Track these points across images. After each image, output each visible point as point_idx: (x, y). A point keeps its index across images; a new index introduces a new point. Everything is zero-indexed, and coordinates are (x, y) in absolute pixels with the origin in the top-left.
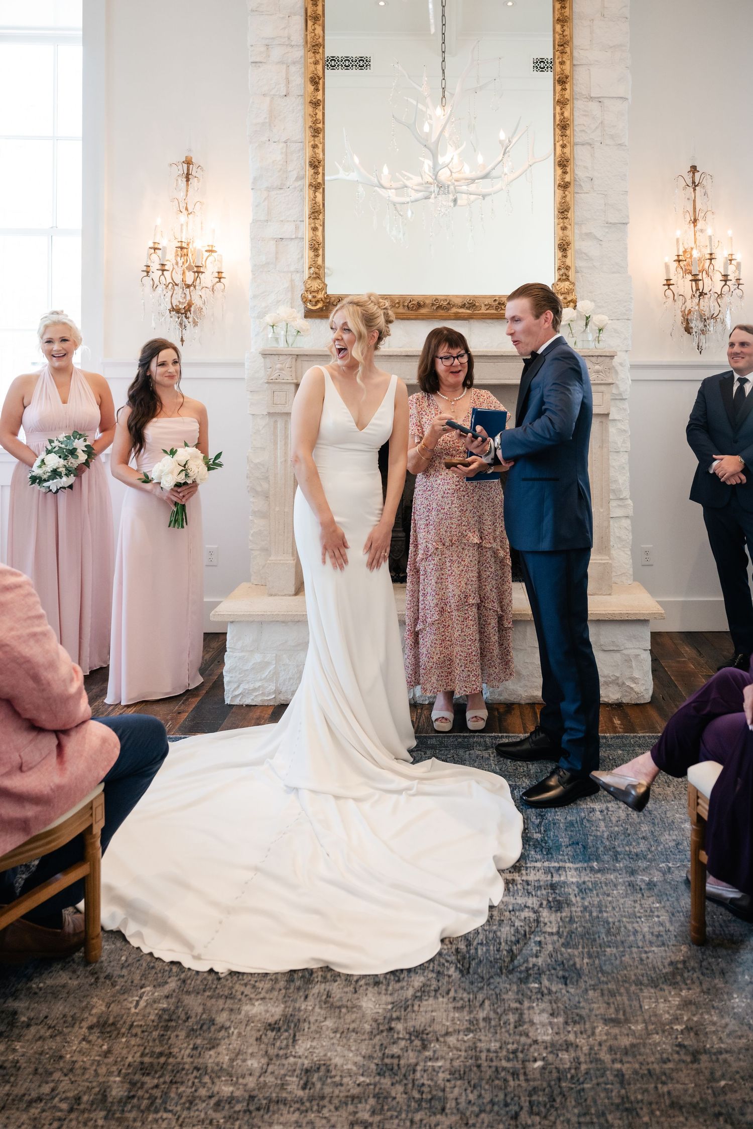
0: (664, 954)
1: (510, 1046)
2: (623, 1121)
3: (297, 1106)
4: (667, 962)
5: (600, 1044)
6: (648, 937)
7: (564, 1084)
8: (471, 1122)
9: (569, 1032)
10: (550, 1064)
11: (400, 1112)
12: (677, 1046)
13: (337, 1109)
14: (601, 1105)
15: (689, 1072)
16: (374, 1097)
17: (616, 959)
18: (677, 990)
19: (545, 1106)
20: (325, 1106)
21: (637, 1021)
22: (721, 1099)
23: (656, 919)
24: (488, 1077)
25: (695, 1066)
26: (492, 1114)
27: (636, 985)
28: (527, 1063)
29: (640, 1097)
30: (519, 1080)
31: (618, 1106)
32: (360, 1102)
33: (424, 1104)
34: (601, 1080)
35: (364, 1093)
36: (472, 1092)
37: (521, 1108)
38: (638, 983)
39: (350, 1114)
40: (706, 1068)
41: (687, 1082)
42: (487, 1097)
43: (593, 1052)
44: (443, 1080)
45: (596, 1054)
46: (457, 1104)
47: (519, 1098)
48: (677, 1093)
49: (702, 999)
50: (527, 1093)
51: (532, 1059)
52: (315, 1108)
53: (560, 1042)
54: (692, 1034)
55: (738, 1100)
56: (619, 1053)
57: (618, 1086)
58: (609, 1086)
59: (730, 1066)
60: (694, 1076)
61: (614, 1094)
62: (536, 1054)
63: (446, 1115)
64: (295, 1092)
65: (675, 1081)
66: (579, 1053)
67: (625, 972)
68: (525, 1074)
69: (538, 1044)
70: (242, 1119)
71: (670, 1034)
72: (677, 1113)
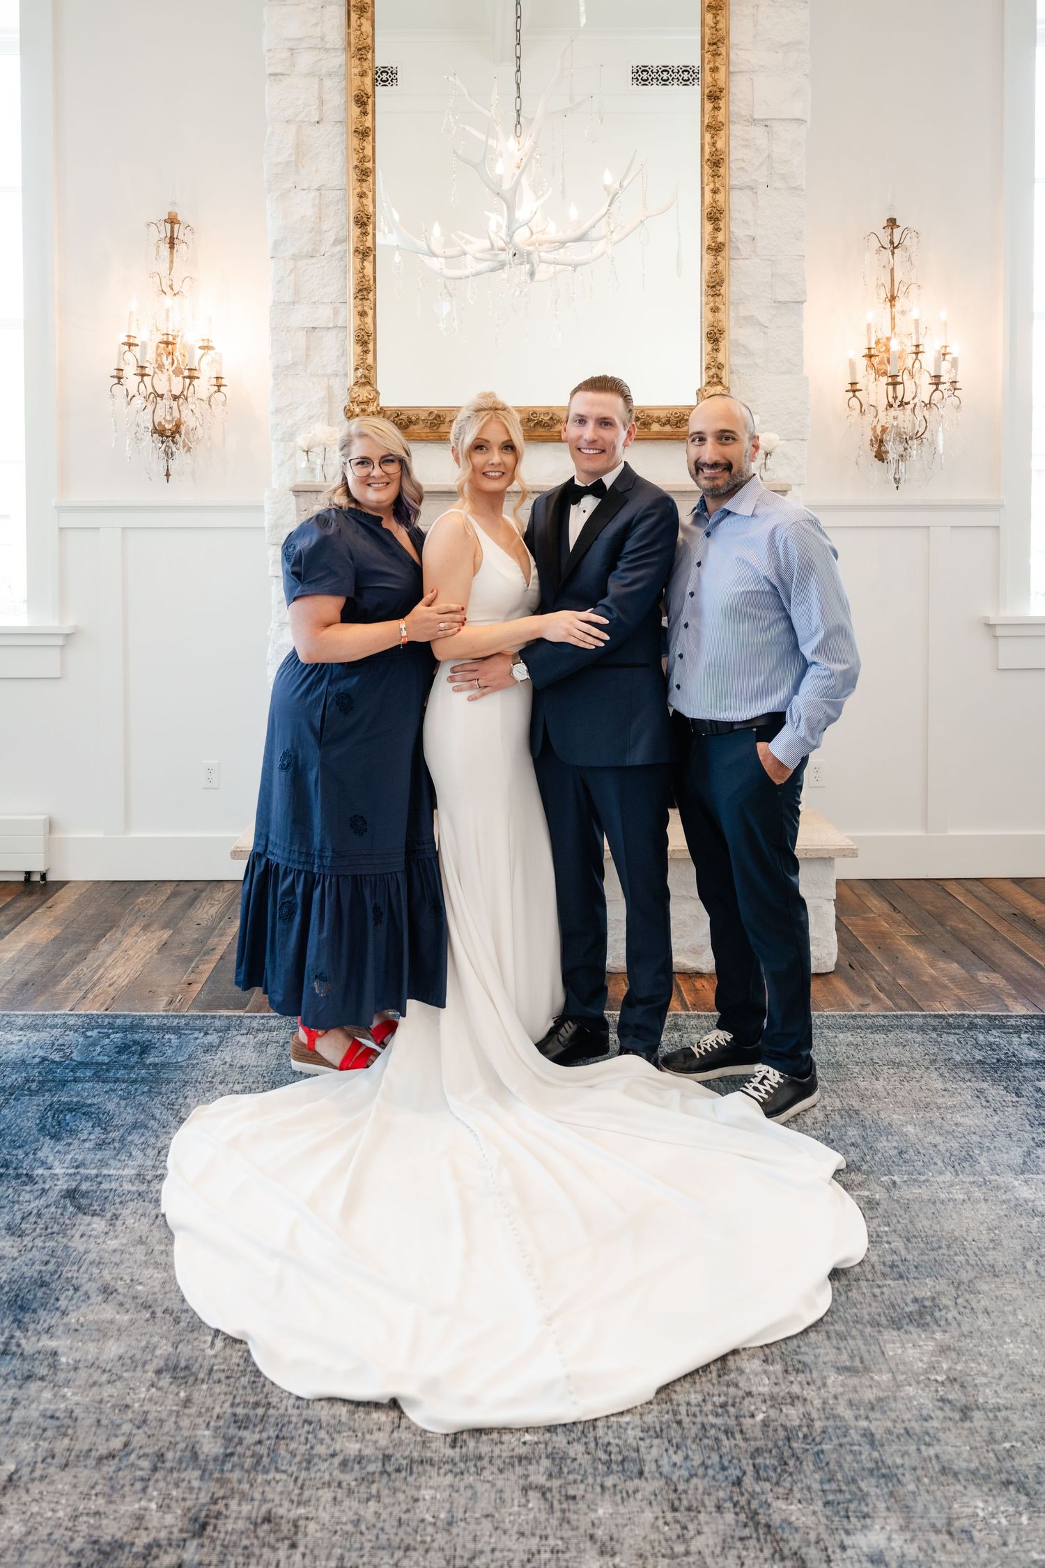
0: (904, 1289)
1: (716, 1399)
2: (882, 1489)
3: (448, 1467)
4: (909, 1299)
5: (836, 1398)
6: (879, 1267)
7: (795, 1445)
8: (680, 1488)
9: (792, 1382)
10: (773, 1421)
11: (585, 1476)
12: (938, 1400)
13: (501, 1471)
14: (850, 1470)
15: (959, 1431)
16: (547, 1457)
17: (840, 1294)
18: (929, 1334)
19: (775, 1470)
20: (483, 1468)
21: (880, 1371)
22: (1008, 1464)
23: (887, 1246)
24: (694, 1435)
25: (967, 1424)
26: (707, 1479)
27: (872, 1326)
28: (742, 1420)
29: (899, 1461)
30: (735, 1439)
31: (871, 1471)
32: (530, 1463)
33: (614, 1467)
34: (844, 1440)
35: (533, 1453)
36: (675, 1453)
37: (744, 1473)
38: (876, 1324)
39: (520, 1477)
40: (982, 1427)
41: (958, 1444)
42: (697, 1460)
43: (827, 1406)
44: (635, 1438)
45: (832, 1409)
46: (659, 1467)
47: (740, 1461)
48: (948, 1457)
49: (962, 1344)
50: (749, 1454)
51: (747, 1414)
52: (472, 1469)
53: (782, 1394)
54: (957, 1387)
55: (1031, 1466)
56: (862, 1408)
57: (868, 1447)
58: (856, 1448)
59: (1013, 1425)
60: (967, 1437)
61: (863, 1457)
62: (753, 1408)
63: (646, 1479)
64: (443, 1450)
65: (943, 1443)
66: (809, 1408)
67: (855, 1310)
68: (741, 1432)
69: (752, 1396)
70: (380, 1482)
71: (926, 1386)
72: (951, 1480)
